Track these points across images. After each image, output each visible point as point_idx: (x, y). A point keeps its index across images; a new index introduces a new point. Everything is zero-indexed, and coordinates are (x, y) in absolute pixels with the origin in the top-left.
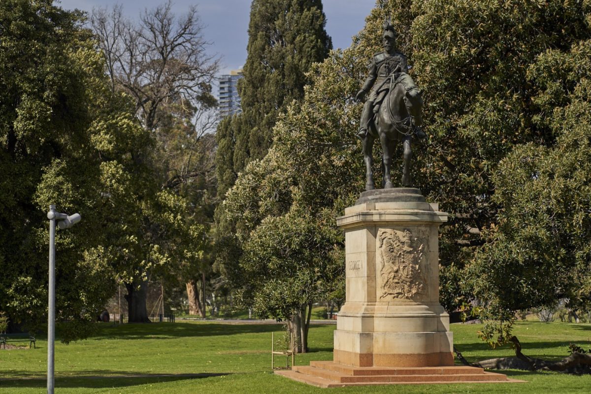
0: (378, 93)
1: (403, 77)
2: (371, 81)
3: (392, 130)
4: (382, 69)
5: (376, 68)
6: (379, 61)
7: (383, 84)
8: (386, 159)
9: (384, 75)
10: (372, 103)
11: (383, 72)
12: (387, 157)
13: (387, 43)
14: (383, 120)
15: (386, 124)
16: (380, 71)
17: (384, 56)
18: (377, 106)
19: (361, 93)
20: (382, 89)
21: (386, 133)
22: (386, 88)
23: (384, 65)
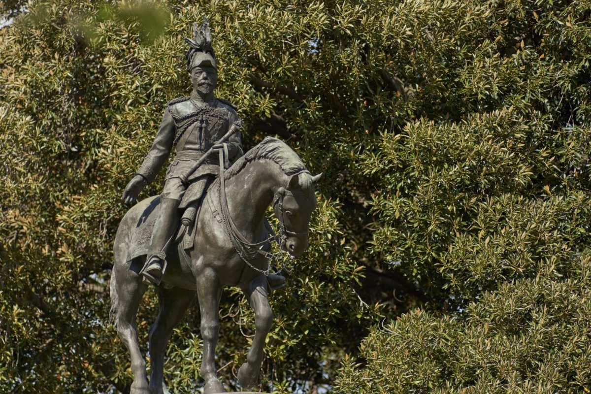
0: (186, 184)
1: (270, 146)
2: (160, 157)
3: (233, 262)
4: (192, 132)
5: (173, 130)
6: (184, 114)
7: (200, 165)
8: (210, 328)
9: (197, 146)
10: (178, 202)
11: (191, 139)
12: (213, 324)
13: (205, 78)
14: (210, 240)
15: (222, 248)
16: (186, 136)
17: (195, 105)
18: (190, 209)
19: (138, 183)
20: (197, 174)
21: (216, 269)
22: (207, 172)
23: (197, 124)
